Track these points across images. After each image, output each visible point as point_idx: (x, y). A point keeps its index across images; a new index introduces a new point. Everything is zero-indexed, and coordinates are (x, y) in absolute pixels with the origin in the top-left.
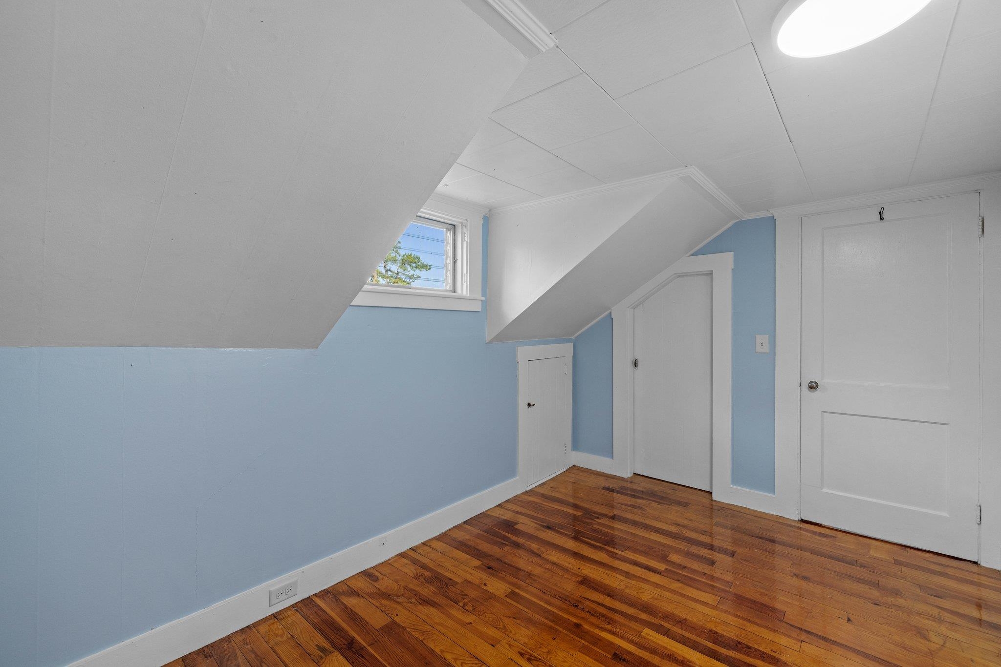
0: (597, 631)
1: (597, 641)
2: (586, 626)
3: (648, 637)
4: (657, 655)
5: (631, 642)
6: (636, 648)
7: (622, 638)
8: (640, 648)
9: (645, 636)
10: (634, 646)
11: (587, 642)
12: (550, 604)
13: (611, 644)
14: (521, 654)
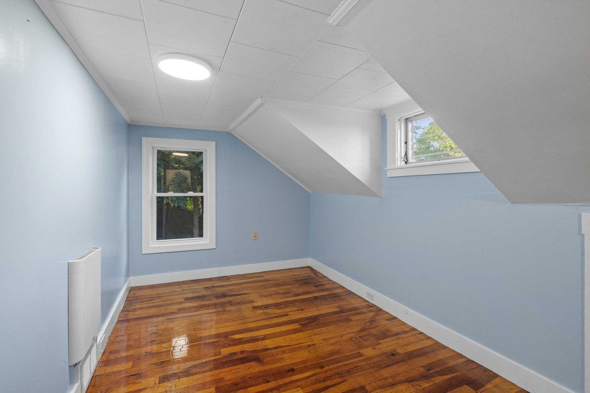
0: (313, 372)
1: (307, 369)
2: (319, 370)
3: (296, 389)
4: (283, 384)
5: (298, 380)
6: (293, 380)
7: (303, 379)
8: (291, 381)
9: (298, 389)
10: (295, 380)
11: (309, 365)
12: (345, 365)
13: (302, 372)
14: (313, 345)
